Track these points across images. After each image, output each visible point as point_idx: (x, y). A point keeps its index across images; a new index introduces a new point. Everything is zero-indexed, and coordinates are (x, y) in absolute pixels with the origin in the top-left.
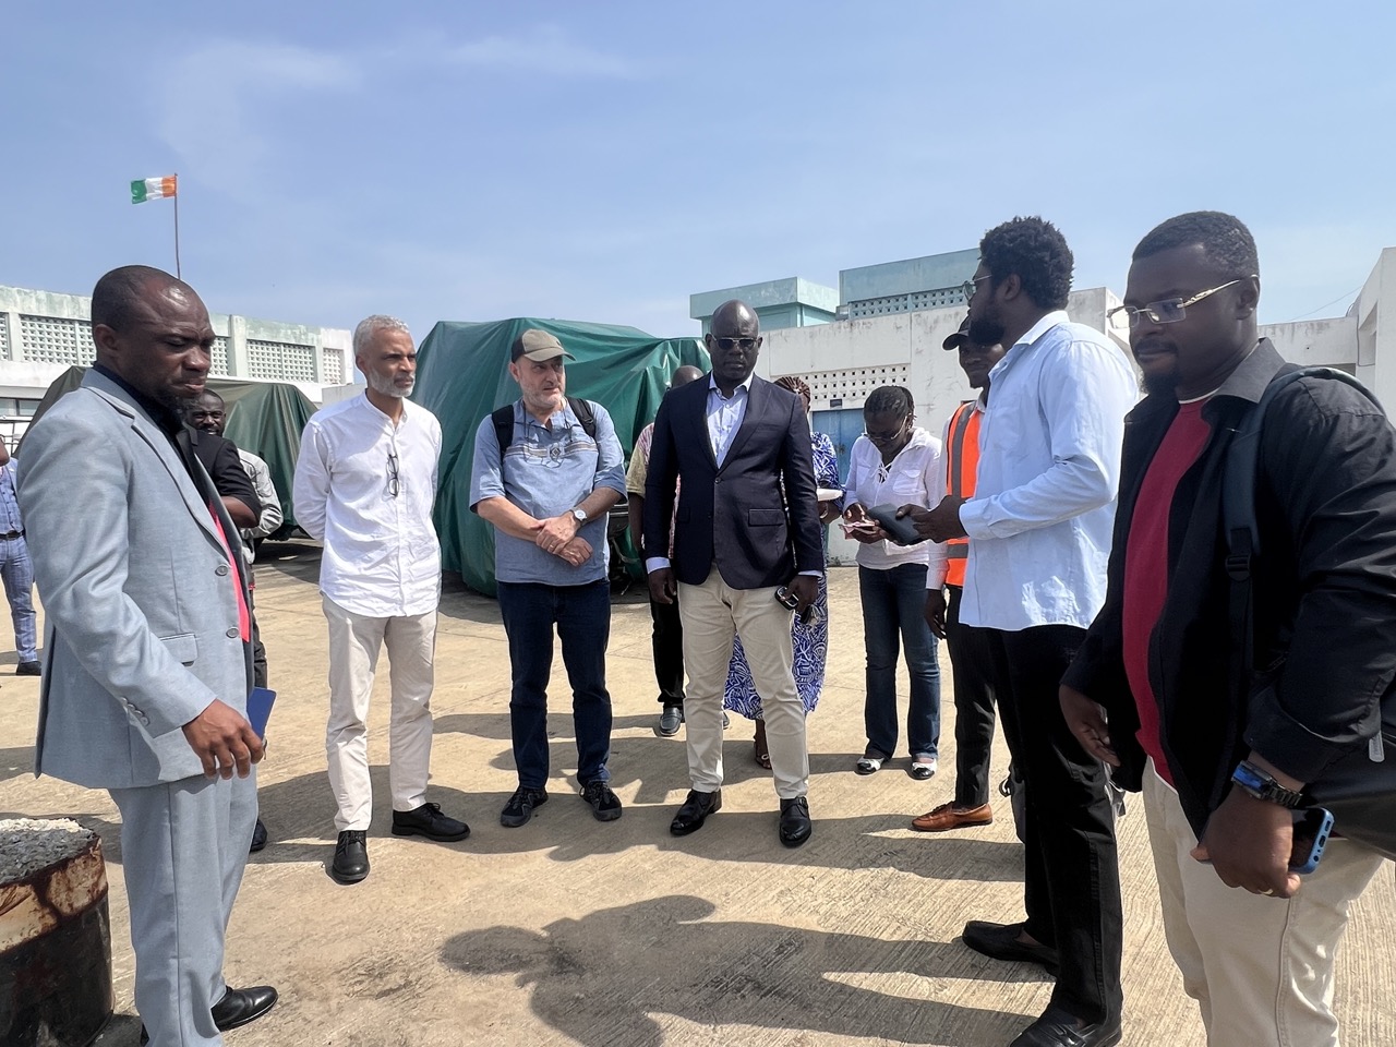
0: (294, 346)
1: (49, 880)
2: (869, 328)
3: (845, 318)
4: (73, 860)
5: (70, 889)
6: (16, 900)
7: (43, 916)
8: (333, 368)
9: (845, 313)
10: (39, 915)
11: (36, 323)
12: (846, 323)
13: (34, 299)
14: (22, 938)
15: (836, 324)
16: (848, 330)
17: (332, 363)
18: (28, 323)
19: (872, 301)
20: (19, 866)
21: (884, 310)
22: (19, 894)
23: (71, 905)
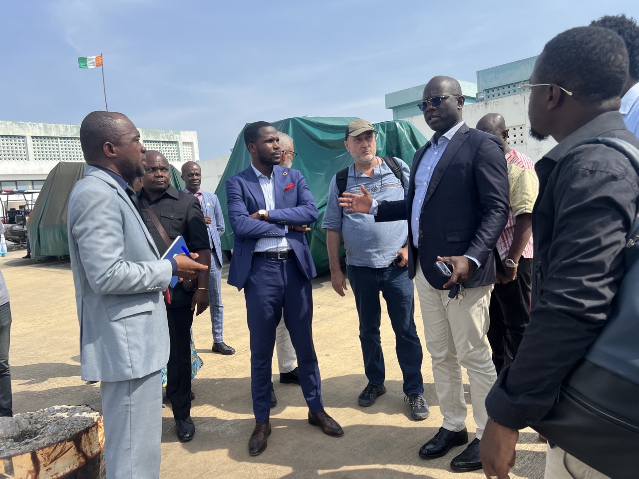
0: (167, 142)
1: (81, 439)
2: (497, 105)
3: (482, 100)
4: (91, 427)
5: (90, 444)
6: (66, 449)
7: (79, 458)
8: (188, 153)
9: (482, 97)
10: (77, 457)
11: (39, 140)
12: (482, 103)
13: (37, 128)
14: (70, 469)
15: (476, 104)
16: (484, 107)
17: (188, 150)
18: (35, 140)
19: (498, 88)
20: (66, 431)
21: (506, 93)
22: (68, 446)
23: (91, 452)
